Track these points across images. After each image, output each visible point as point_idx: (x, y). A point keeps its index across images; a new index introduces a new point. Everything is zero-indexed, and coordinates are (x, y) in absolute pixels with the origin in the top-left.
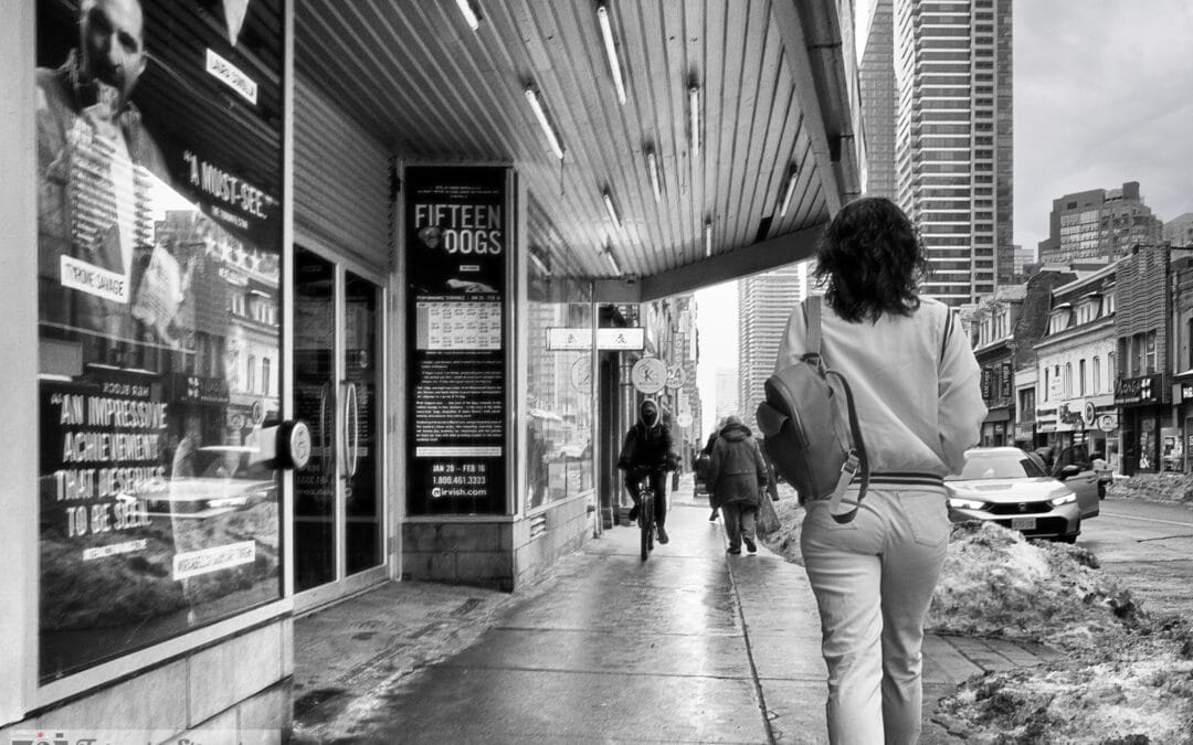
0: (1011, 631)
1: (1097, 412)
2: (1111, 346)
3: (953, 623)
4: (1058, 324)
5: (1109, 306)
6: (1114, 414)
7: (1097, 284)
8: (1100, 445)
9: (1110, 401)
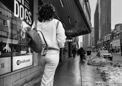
0: (102, 65)
1: (118, 47)
2: (120, 40)
3: (97, 65)
4: (115, 38)
5: (120, 36)
6: (120, 47)
7: (118, 34)
8: (119, 50)
9: (120, 46)
